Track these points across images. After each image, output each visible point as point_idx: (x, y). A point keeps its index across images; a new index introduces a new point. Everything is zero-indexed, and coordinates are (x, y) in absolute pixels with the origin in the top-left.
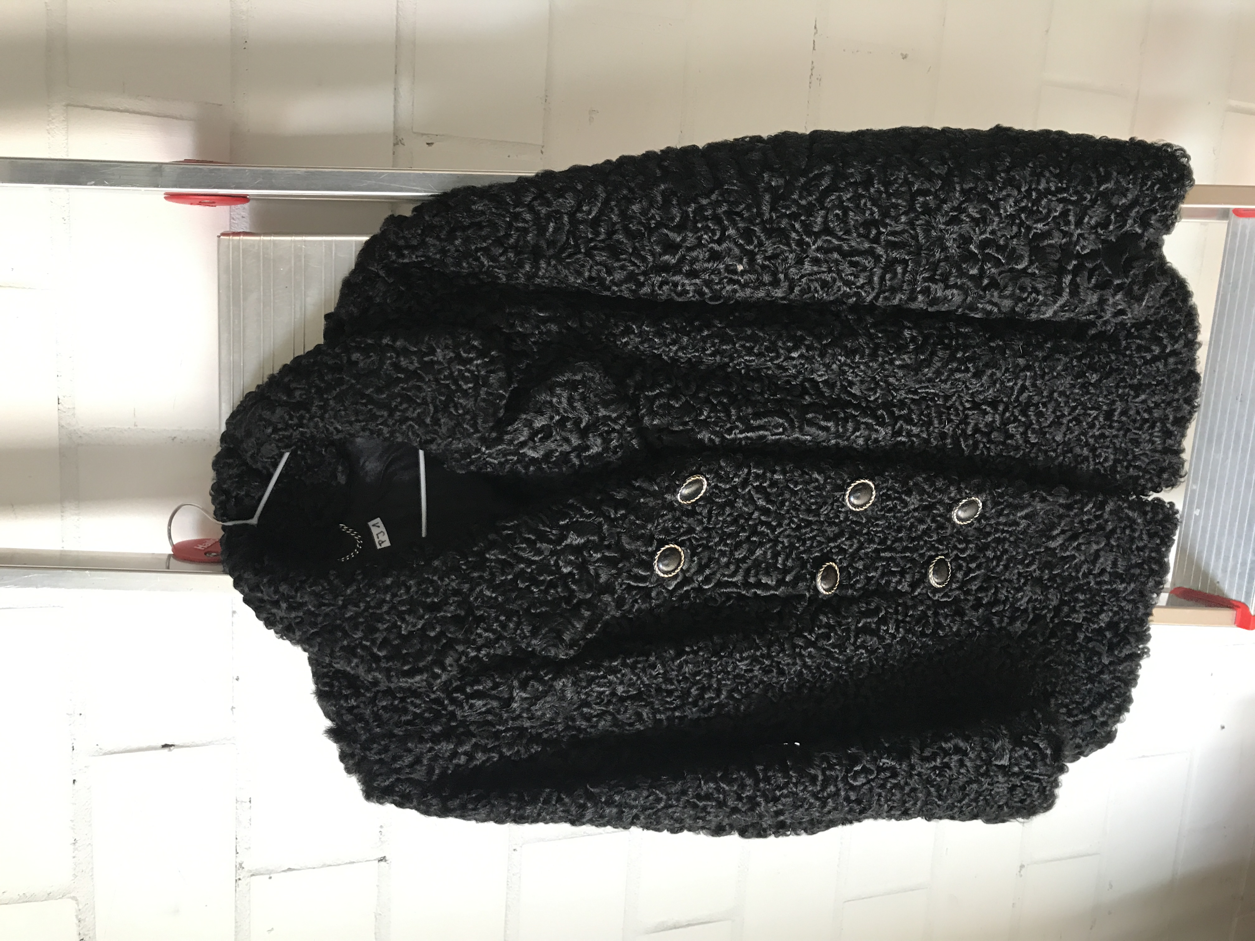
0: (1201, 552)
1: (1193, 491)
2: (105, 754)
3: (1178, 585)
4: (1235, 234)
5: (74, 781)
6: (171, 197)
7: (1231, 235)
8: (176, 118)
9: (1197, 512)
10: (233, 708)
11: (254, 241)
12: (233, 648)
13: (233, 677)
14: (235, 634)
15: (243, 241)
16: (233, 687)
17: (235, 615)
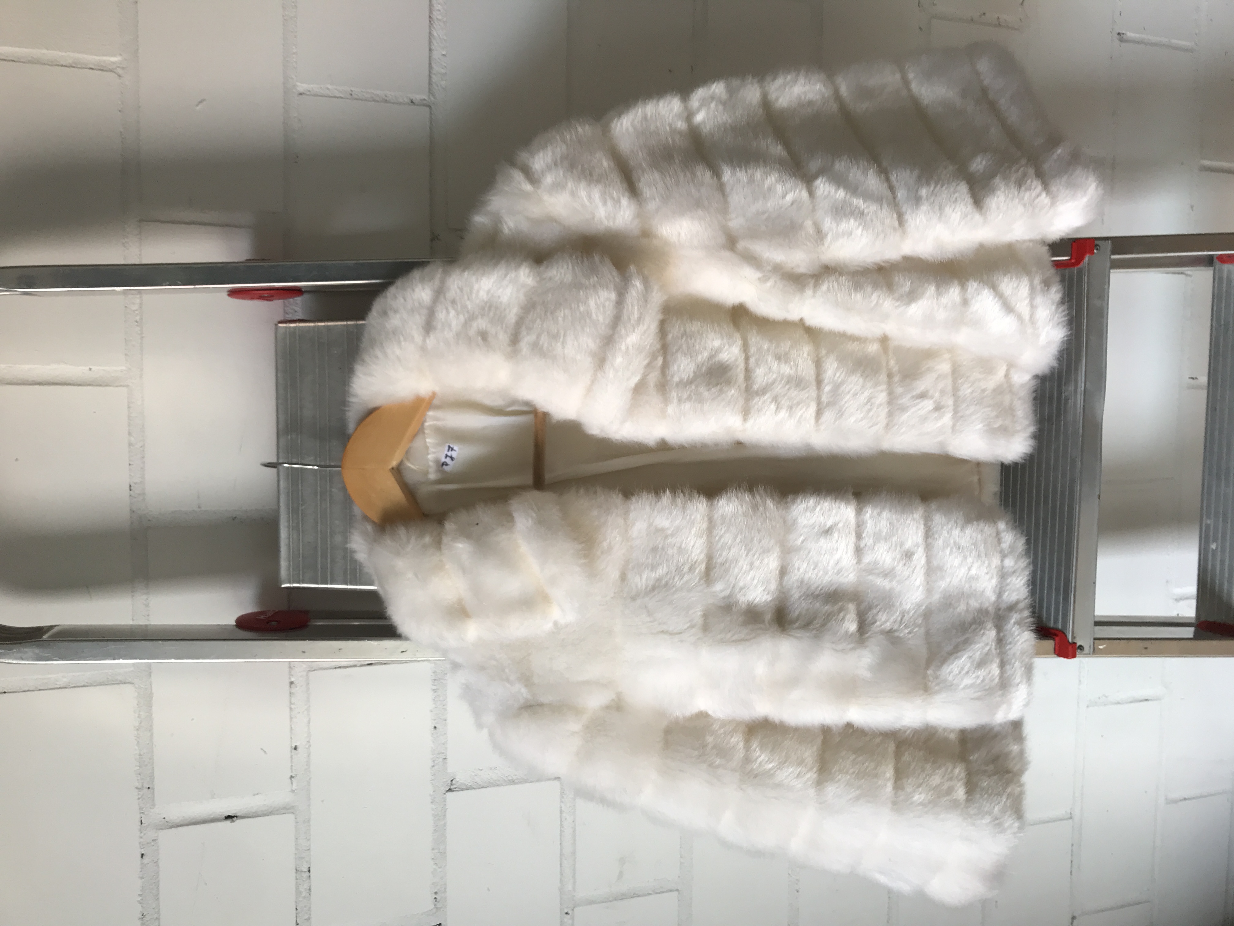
0: (1221, 585)
1: (1208, 526)
2: (171, 827)
3: (1203, 619)
4: (1221, 279)
5: (142, 855)
6: (233, 293)
7: (1217, 281)
8: (236, 227)
9: (1213, 546)
10: (292, 777)
11: (309, 327)
12: (291, 718)
13: (292, 747)
14: (293, 704)
15: (299, 327)
16: (292, 757)
17: (292, 686)
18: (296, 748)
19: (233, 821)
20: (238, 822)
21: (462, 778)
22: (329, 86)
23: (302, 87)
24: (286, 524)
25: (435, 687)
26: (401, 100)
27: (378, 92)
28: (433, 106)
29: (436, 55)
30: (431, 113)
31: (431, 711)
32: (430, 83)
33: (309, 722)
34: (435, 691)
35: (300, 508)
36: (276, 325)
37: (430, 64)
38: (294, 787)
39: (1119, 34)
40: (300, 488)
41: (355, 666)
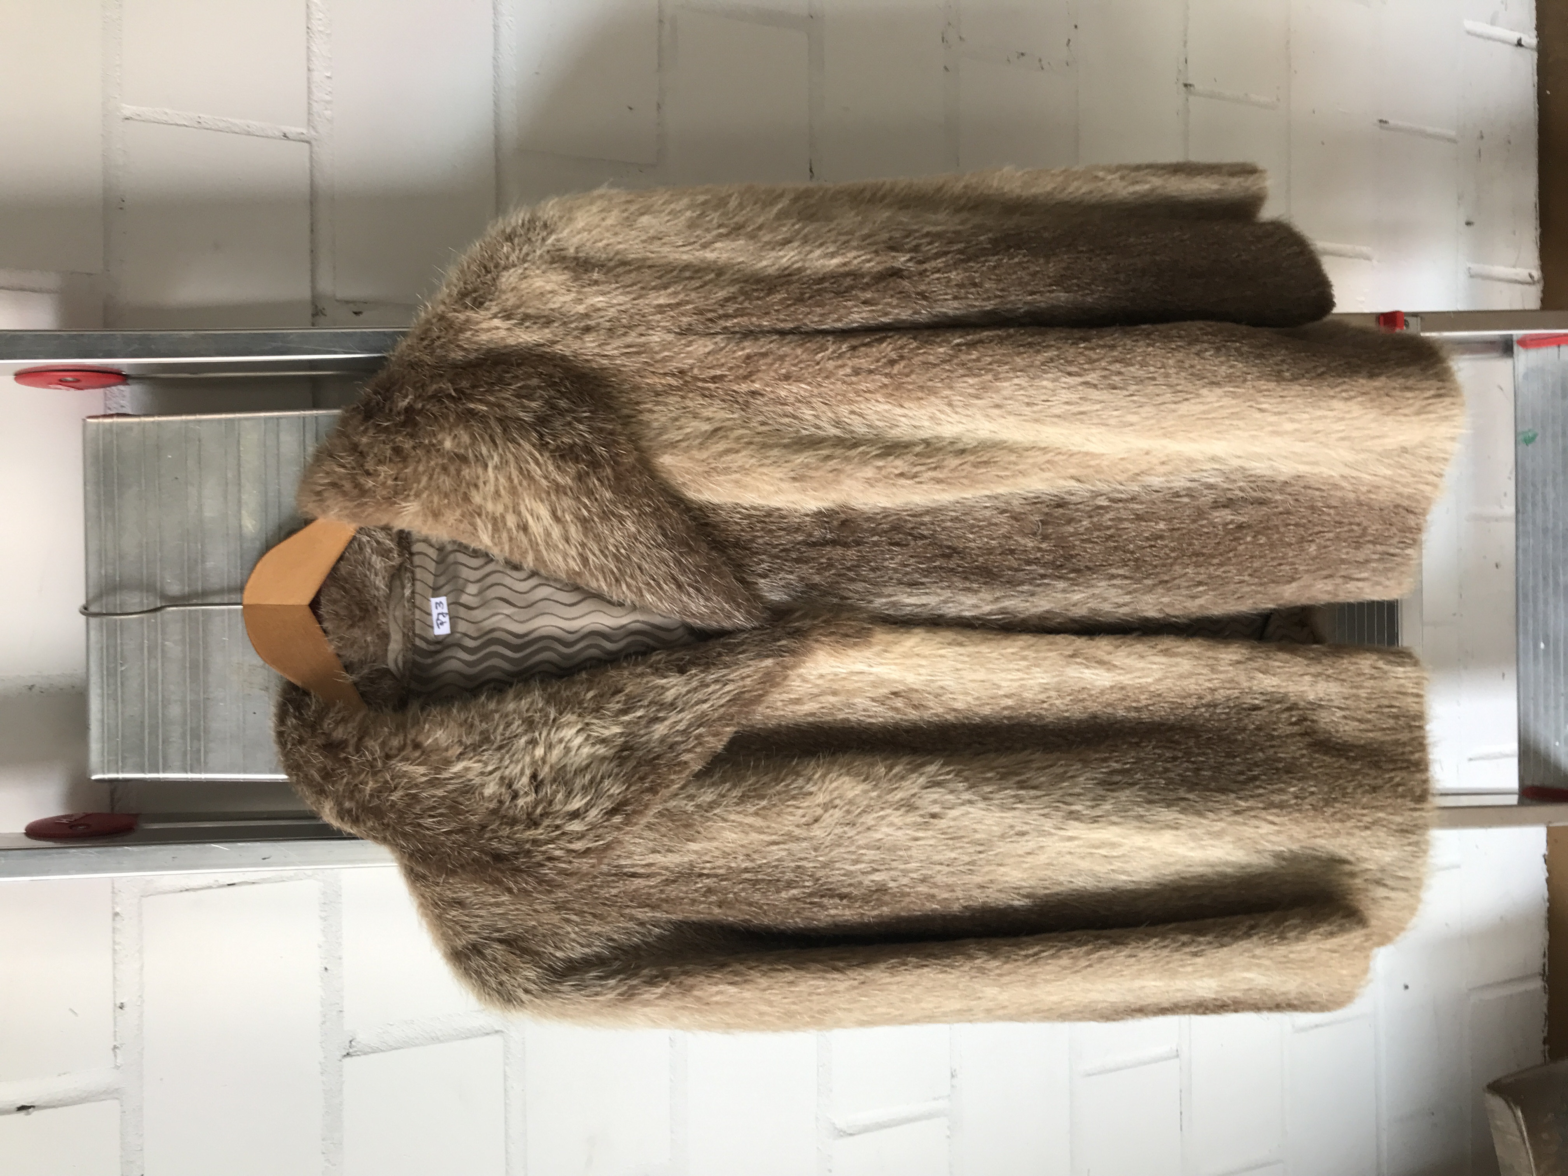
6: (22, 376)
8: (33, 291)
10: (115, 1048)
11: (132, 423)
12: (115, 963)
13: (115, 1005)
14: (119, 943)
15: (118, 424)
16: (115, 1018)
17: (117, 918)
18: (121, 1007)
19: (29, 1114)
20: (35, 1114)
21: (363, 1038)
22: (167, 110)
23: (129, 109)
24: (99, 691)
25: (323, 914)
26: (270, 134)
27: (237, 121)
28: (314, 143)
29: (317, 76)
30: (311, 152)
31: (320, 947)
32: (309, 113)
33: (142, 968)
34: (324, 919)
35: (120, 669)
36: (84, 420)
37: (309, 88)
38: (119, 1061)
39: (1186, 85)
40: (119, 641)
41: (210, 887)
